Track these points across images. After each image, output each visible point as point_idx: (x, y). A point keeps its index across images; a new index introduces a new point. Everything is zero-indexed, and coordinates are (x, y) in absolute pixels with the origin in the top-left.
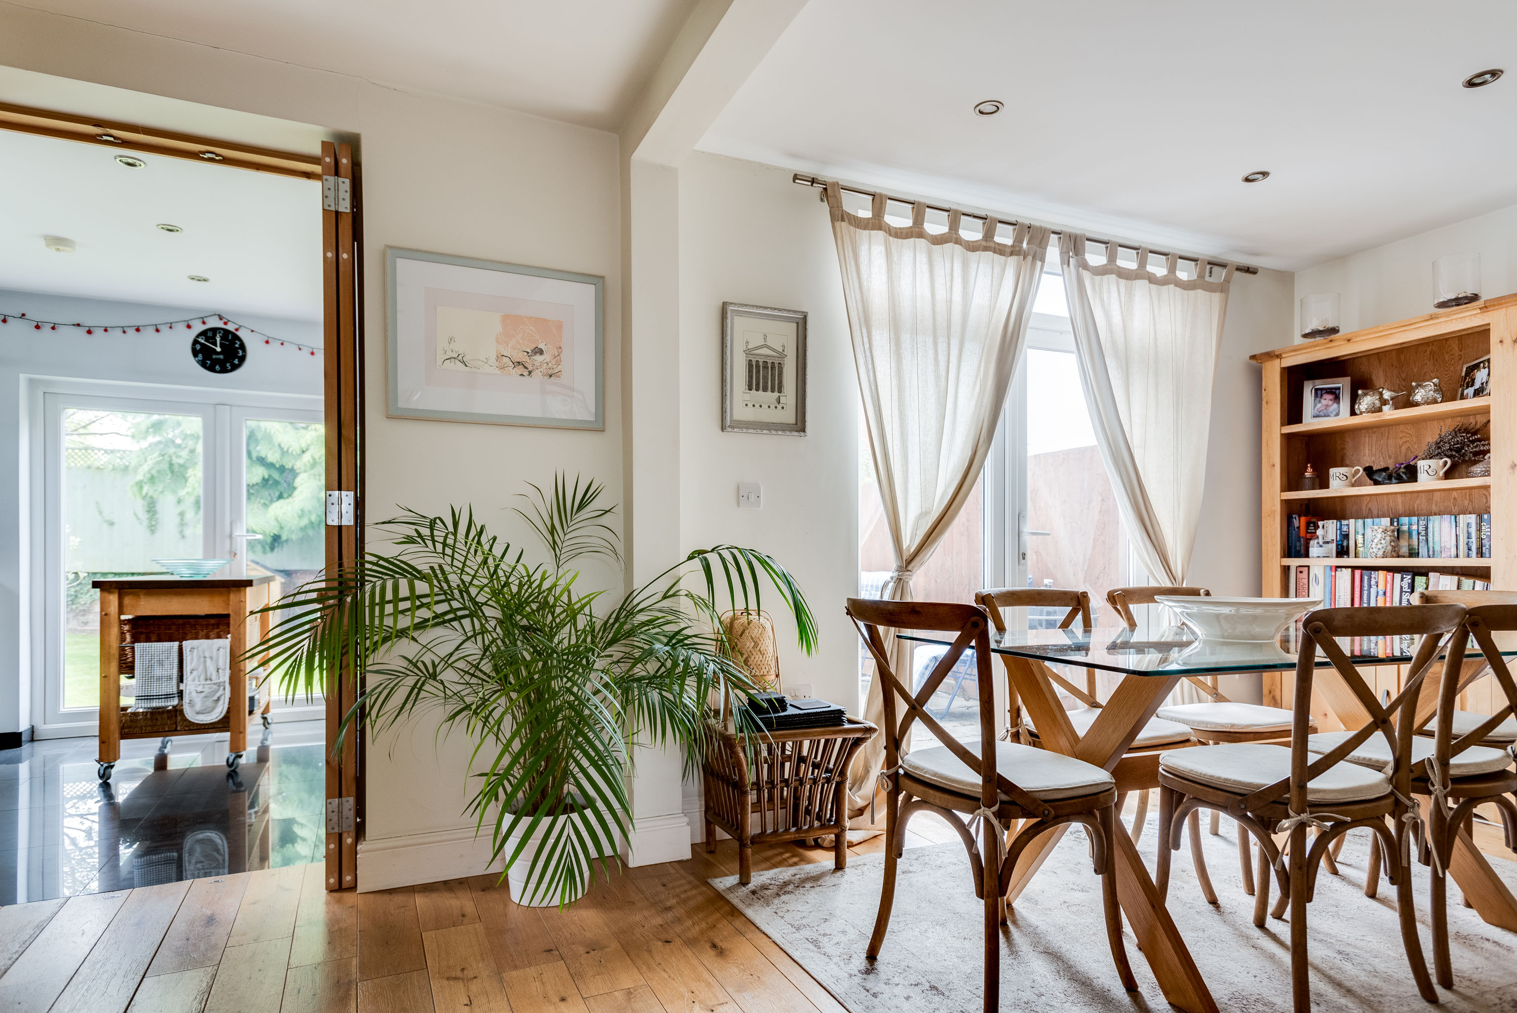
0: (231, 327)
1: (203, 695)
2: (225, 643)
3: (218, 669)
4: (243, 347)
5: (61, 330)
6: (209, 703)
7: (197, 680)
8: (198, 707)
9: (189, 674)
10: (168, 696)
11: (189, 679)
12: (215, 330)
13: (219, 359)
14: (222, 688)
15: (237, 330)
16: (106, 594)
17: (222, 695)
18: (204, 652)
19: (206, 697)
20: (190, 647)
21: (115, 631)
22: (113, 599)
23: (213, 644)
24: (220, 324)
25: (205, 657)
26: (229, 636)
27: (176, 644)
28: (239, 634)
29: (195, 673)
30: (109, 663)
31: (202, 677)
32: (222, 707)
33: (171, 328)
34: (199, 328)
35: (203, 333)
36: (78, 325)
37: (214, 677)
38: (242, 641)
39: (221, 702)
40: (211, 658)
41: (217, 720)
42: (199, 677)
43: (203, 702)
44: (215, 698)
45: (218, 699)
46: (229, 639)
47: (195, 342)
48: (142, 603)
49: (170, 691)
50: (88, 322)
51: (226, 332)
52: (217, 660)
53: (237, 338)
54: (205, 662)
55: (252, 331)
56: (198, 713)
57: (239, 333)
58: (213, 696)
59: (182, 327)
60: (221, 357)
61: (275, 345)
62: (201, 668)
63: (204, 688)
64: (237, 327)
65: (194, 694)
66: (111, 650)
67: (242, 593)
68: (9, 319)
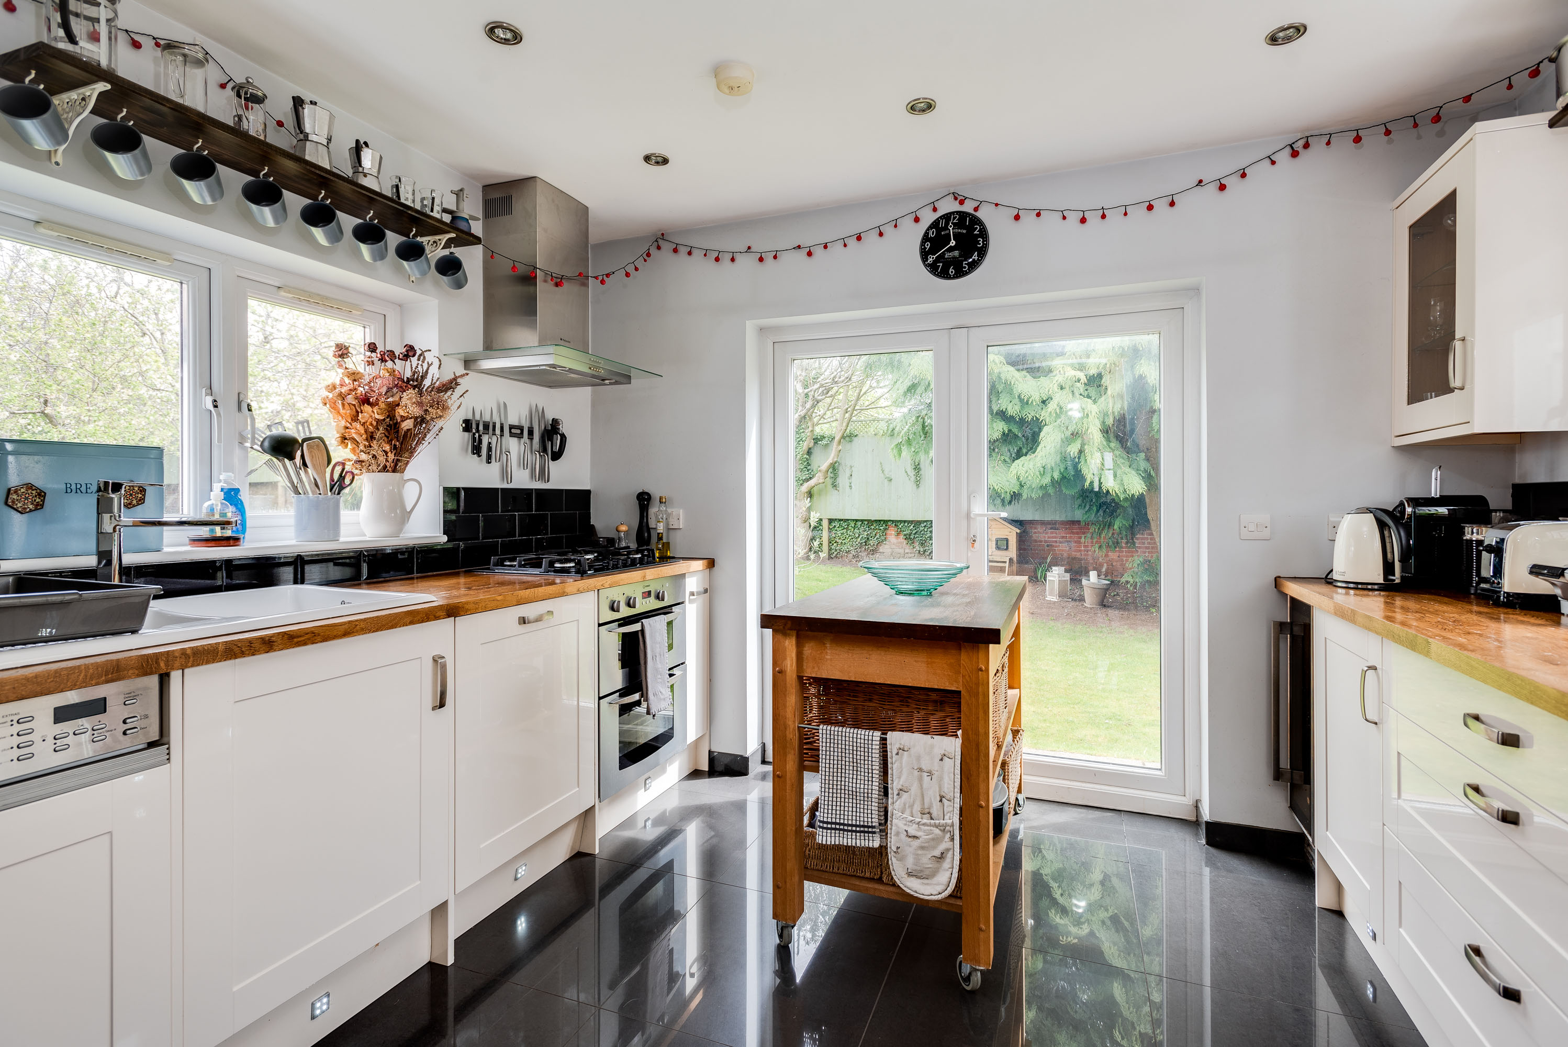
0: (968, 207)
1: (916, 843)
2: (952, 745)
3: (942, 797)
4: (984, 234)
5: (783, 257)
6: (926, 860)
7: (908, 811)
8: (910, 862)
9: (895, 797)
10: (866, 830)
11: (898, 805)
12: (947, 217)
13: (954, 257)
14: (948, 835)
15: (976, 209)
16: (780, 637)
17: (948, 850)
18: (918, 758)
19: (922, 848)
20: (898, 746)
21: (792, 700)
22: (790, 644)
23: (932, 747)
24: (956, 207)
25: (920, 770)
26: (959, 733)
27: (877, 734)
28: (977, 733)
29: (905, 796)
30: (785, 755)
31: (917, 808)
32: (948, 874)
33: (896, 226)
34: (928, 218)
35: (935, 225)
36: (799, 247)
37: (935, 811)
38: (982, 748)
39: (946, 864)
40: (930, 774)
41: (939, 897)
42: (912, 806)
43: (917, 857)
44: (937, 853)
45: (942, 857)
46: (959, 742)
47: (926, 238)
48: (828, 657)
49: (866, 821)
50: (806, 242)
51: (963, 215)
52: (941, 779)
53: (976, 221)
54: (920, 779)
55: (997, 205)
56: (910, 874)
57: (978, 214)
58: (934, 848)
59: (909, 221)
60: (956, 253)
61: (1028, 219)
62: (914, 789)
63: (919, 830)
64: (976, 204)
65: (903, 836)
66: (788, 732)
67: (981, 655)
68: (737, 256)
